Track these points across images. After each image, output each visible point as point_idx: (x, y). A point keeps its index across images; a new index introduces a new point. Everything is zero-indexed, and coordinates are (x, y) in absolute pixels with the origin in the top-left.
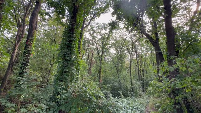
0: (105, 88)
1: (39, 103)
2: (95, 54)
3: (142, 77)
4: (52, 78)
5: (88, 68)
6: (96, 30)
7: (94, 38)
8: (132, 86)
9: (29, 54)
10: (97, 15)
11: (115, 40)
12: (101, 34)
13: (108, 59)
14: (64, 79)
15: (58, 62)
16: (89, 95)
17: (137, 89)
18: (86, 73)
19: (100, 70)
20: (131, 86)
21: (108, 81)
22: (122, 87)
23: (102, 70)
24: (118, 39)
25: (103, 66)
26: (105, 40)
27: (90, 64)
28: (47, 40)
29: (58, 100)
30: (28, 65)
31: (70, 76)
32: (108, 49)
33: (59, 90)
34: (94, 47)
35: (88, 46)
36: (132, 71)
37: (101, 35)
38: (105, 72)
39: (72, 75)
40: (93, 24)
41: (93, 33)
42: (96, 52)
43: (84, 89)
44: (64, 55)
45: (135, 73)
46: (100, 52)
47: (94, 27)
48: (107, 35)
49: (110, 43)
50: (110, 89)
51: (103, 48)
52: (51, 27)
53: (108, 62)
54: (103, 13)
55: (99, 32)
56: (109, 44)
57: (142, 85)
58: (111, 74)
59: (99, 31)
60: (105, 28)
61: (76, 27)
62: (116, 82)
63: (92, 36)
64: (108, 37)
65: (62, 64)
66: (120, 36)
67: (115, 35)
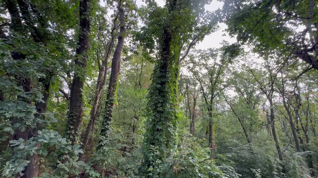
0: (223, 161)
1: (126, 175)
2: (199, 101)
3: (305, 142)
4: (140, 137)
5: (189, 124)
6: (198, 61)
7: (196, 73)
8: (281, 159)
9: (112, 104)
10: (200, 38)
11: (235, 73)
12: (208, 67)
13: (224, 107)
14: (157, 141)
15: (147, 115)
16: (200, 171)
17: (294, 168)
18: (186, 132)
19: (211, 127)
20: (278, 159)
21: (226, 147)
22: (258, 161)
23: (214, 127)
24: (239, 71)
25: (214, 119)
26: (214, 76)
27: (191, 117)
28: (129, 84)
29: (150, 174)
30: (110, 120)
31: (165, 137)
32: (221, 90)
33: (151, 157)
34: (197, 88)
35: (187, 87)
36: (276, 130)
37: (207, 69)
38: (219, 130)
39: (169, 136)
40: (192, 53)
41: (194, 66)
42: (200, 95)
43: (191, 161)
44: (156, 104)
45: (284, 134)
46: (207, 96)
47: (194, 58)
48: (218, 67)
49: (225, 80)
50: (232, 162)
51: (212, 89)
52: (134, 65)
53: (223, 112)
54: (208, 33)
55: (203, 64)
56: (224, 82)
57: (306, 161)
58: (232, 134)
59: (204, 62)
60: (214, 56)
61: (169, 62)
62: (243, 149)
63: (193, 72)
64: (221, 69)
65: (153, 118)
66: (244, 65)
67: (233, 65)
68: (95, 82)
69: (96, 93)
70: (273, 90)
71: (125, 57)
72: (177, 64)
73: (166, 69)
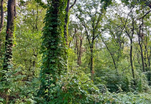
0: (99, 81)
1: (27, 97)
2: (85, 41)
3: (148, 66)
4: (38, 70)
5: (77, 58)
6: (84, 10)
7: (82, 20)
8: (134, 77)
9: (11, 44)
11: (110, 20)
12: (91, 14)
13: (101, 45)
14: (51, 71)
15: (43, 52)
17: (140, 82)
18: (75, 64)
19: (92, 59)
20: (132, 78)
21: (101, 73)
22: (120, 79)
23: (94, 59)
24: (113, 18)
25: (94, 54)
26: (95, 21)
27: (79, 53)
28: (27, 27)
29: (47, 95)
31: (57, 68)
32: (100, 33)
33: (47, 83)
34: (83, 32)
35: (76, 31)
37: (91, 16)
38: (97, 61)
39: (60, 66)
40: (80, 2)
41: (81, 14)
42: (85, 37)
43: (75, 82)
44: (49, 43)
45: (137, 62)
46: (90, 38)
47: (81, 7)
48: (98, 15)
49: (103, 25)
50: (105, 82)
51: (94, 32)
52: (31, 11)
53: (101, 49)
55: (88, 13)
56: (102, 27)
57: (147, 77)
58: (105, 64)
59: (88, 10)
60: (95, 6)
61: (59, 8)
62: (112, 73)
63: (80, 19)
64: (100, 17)
65: (48, 54)
66: (116, 14)
70: (133, 33)
72: (67, 10)
73: (57, 13)
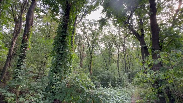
0: (95, 79)
1: (36, 92)
2: (86, 48)
3: (129, 69)
4: (47, 70)
5: (79, 61)
6: (87, 26)
7: (85, 33)
9: (26, 48)
10: (88, 12)
11: (105, 35)
12: (92, 30)
13: (98, 52)
14: (59, 71)
15: (53, 56)
16: (82, 85)
17: (123, 80)
18: (78, 65)
19: (91, 63)
20: (118, 77)
21: (97, 73)
22: (110, 78)
23: (92, 63)
24: (107, 34)
25: (93, 59)
26: (95, 35)
27: (81, 58)
28: (41, 35)
29: (53, 90)
30: (25, 59)
31: (63, 68)
32: (97, 43)
33: (54, 81)
34: (85, 41)
35: (80, 41)
36: (119, 64)
37: (92, 31)
38: (95, 64)
39: (66, 67)
40: (84, 21)
41: (84, 28)
42: (87, 46)
43: (77, 80)
44: (58, 49)
45: (122, 65)
46: (90, 47)
47: (85, 24)
48: (97, 31)
49: (100, 38)
50: (99, 80)
51: (93, 42)
52: (45, 23)
53: (98, 55)
54: (93, 10)
55: (89, 28)
56: (99, 39)
57: (128, 76)
58: (100, 66)
59: (90, 27)
60: (95, 24)
61: (69, 23)
62: (105, 73)
63: (84, 32)
64: (98, 32)
65: (57, 57)
66: (109, 31)
67: (104, 31)
68: (11, 31)
69: (13, 39)
70: (120, 45)
71: (37, 16)
72: (74, 25)
73: (66, 27)
